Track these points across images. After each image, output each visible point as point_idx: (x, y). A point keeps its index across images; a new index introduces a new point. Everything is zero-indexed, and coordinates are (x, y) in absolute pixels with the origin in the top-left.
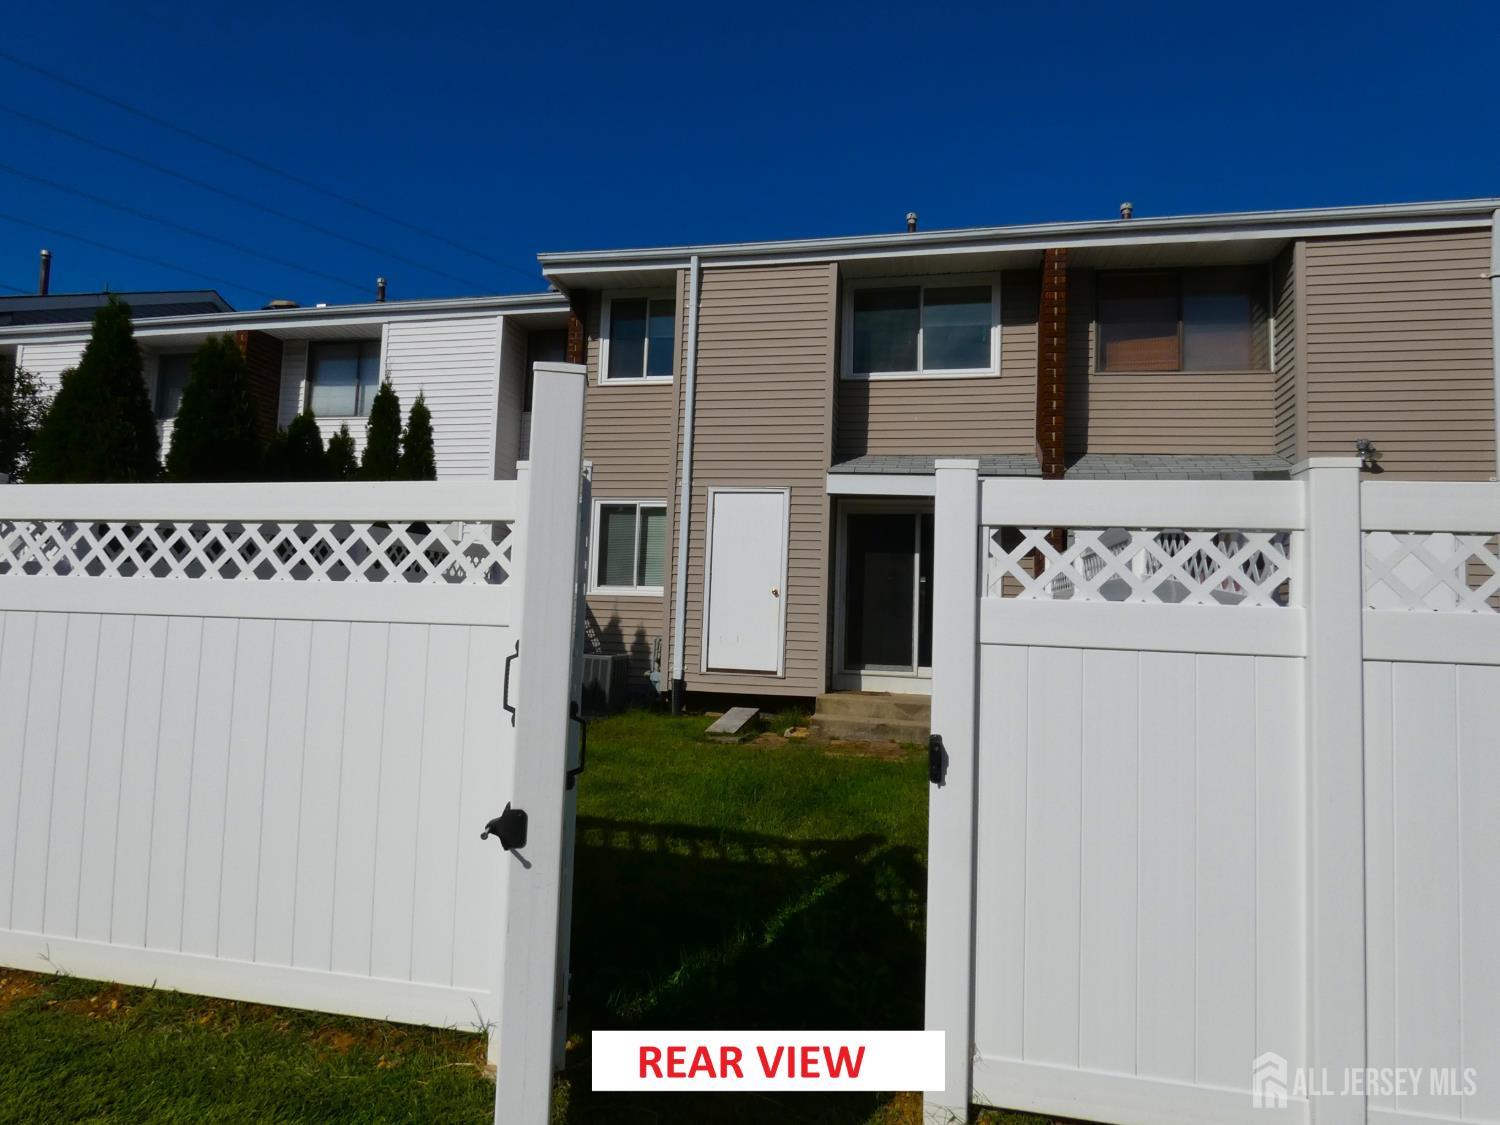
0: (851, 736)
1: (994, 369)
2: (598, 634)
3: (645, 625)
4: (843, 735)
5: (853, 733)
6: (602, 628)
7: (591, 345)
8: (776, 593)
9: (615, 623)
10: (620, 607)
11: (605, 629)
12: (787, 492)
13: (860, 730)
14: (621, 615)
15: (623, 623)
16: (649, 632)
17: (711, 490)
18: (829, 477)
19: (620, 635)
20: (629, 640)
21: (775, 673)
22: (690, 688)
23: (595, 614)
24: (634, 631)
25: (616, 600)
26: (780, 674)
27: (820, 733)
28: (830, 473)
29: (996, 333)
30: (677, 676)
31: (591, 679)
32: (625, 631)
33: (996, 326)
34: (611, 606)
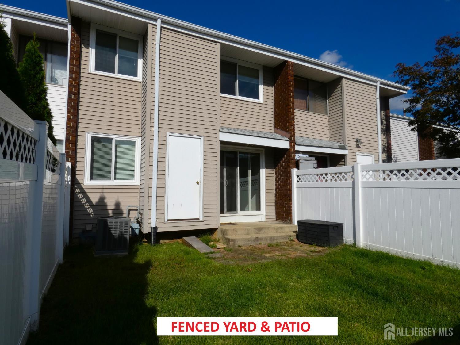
0: (246, 244)
1: (261, 100)
2: (92, 205)
3: (120, 200)
4: (243, 244)
5: (246, 243)
6: (94, 203)
7: (84, 50)
8: (198, 183)
9: (102, 200)
10: (105, 191)
11: (96, 203)
12: (202, 138)
13: (249, 241)
14: (106, 195)
15: (106, 200)
16: (122, 203)
17: (168, 134)
18: (220, 133)
19: (106, 206)
20: (111, 208)
21: (198, 219)
22: (159, 230)
23: (89, 195)
24: (113, 203)
25: (103, 188)
26: (201, 220)
27: (234, 244)
28: (221, 132)
29: (261, 87)
30: (153, 225)
31: (118, 232)
32: (108, 204)
33: (261, 85)
34: (100, 191)
